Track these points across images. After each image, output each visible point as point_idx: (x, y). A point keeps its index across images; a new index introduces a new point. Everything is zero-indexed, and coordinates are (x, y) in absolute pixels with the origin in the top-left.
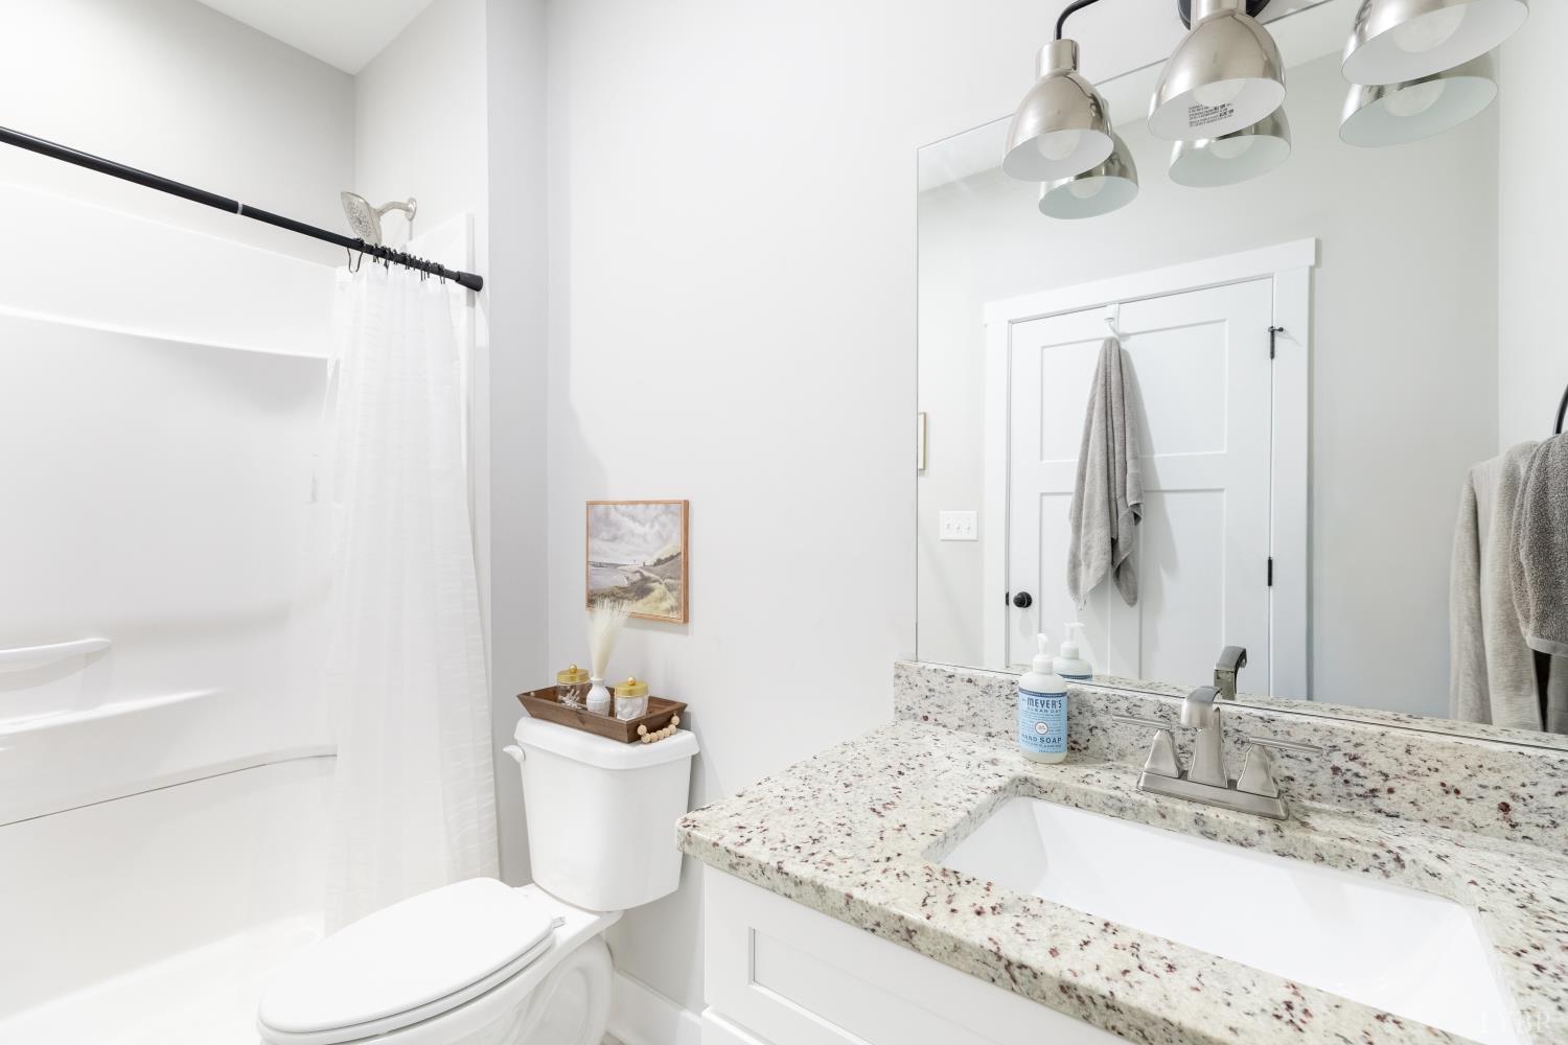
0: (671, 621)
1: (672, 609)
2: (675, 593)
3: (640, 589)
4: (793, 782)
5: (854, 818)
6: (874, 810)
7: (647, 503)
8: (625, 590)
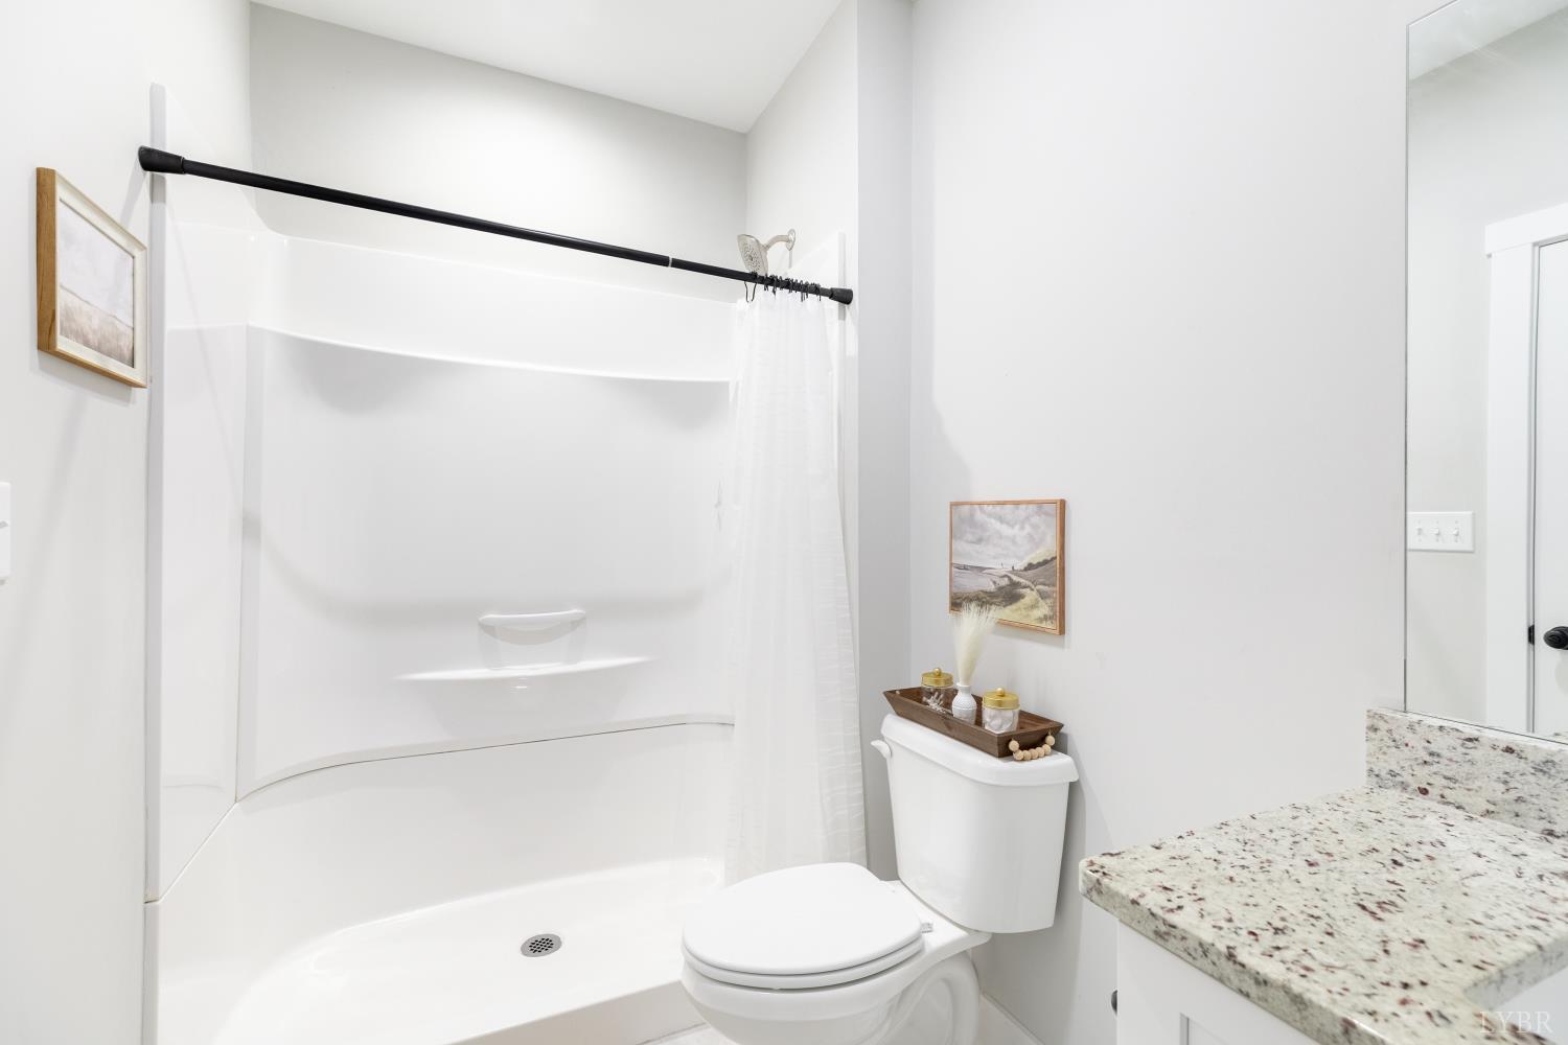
0: (1043, 631)
1: (1046, 618)
2: (1048, 601)
3: (1009, 594)
4: (1228, 844)
5: (1332, 912)
6: (1364, 908)
7: (1017, 503)
8: (991, 594)
